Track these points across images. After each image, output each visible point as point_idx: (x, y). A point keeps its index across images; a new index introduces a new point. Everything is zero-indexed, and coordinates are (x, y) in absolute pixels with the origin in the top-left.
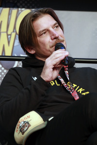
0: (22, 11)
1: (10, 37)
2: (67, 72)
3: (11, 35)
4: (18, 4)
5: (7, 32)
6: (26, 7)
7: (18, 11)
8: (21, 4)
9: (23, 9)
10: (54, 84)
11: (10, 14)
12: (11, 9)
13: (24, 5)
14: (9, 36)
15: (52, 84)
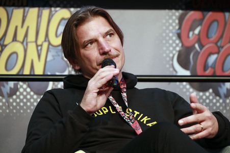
0: (56, 11)
1: (41, 49)
2: (124, 95)
3: (41, 45)
4: (51, 2)
5: (36, 41)
6: (62, 5)
7: (51, 11)
8: (55, 2)
9: (58, 9)
10: (107, 111)
11: (39, 16)
12: (41, 8)
13: (58, 2)
14: (39, 48)
15: (105, 112)
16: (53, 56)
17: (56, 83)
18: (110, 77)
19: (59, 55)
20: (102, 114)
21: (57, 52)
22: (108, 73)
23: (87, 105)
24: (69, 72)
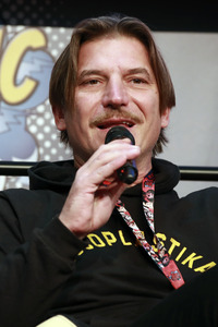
0: (16, 33)
2: (149, 206)
4: (6, 15)
6: (27, 21)
7: (5, 33)
8: (14, 15)
9: (20, 28)
10: (114, 240)
13: (21, 15)
15: (110, 242)
16: (7, 124)
17: (12, 179)
18: (120, 161)
19: (19, 123)
20: (103, 245)
21: (15, 117)
22: (117, 154)
23: (72, 217)
24: (39, 156)
